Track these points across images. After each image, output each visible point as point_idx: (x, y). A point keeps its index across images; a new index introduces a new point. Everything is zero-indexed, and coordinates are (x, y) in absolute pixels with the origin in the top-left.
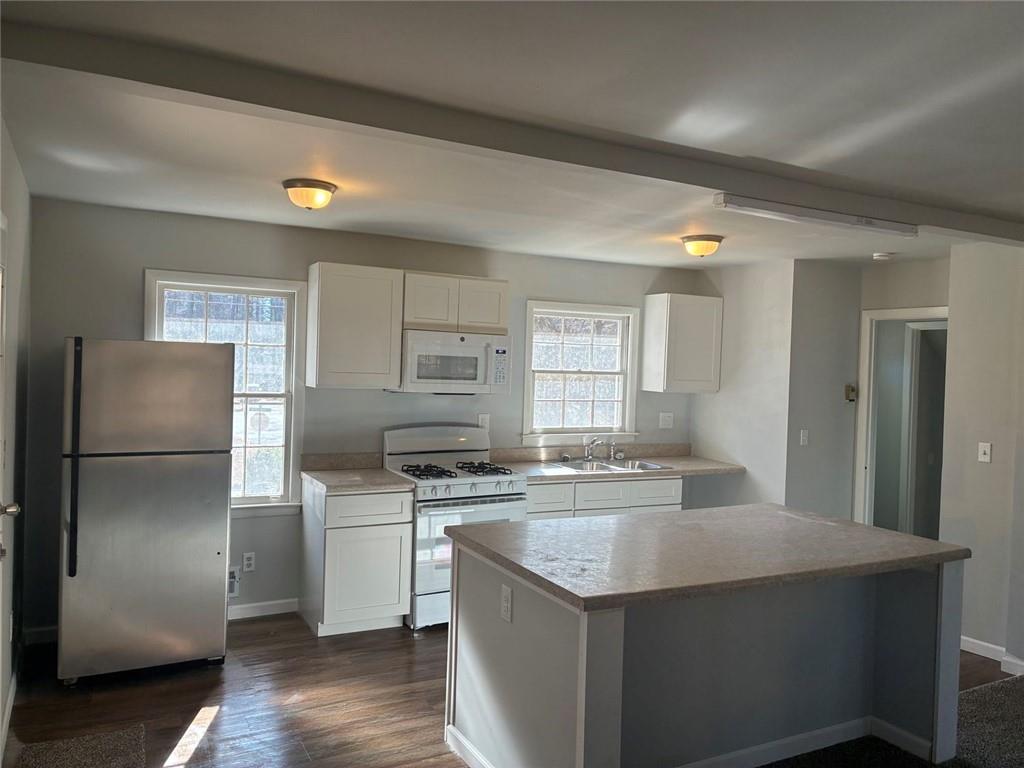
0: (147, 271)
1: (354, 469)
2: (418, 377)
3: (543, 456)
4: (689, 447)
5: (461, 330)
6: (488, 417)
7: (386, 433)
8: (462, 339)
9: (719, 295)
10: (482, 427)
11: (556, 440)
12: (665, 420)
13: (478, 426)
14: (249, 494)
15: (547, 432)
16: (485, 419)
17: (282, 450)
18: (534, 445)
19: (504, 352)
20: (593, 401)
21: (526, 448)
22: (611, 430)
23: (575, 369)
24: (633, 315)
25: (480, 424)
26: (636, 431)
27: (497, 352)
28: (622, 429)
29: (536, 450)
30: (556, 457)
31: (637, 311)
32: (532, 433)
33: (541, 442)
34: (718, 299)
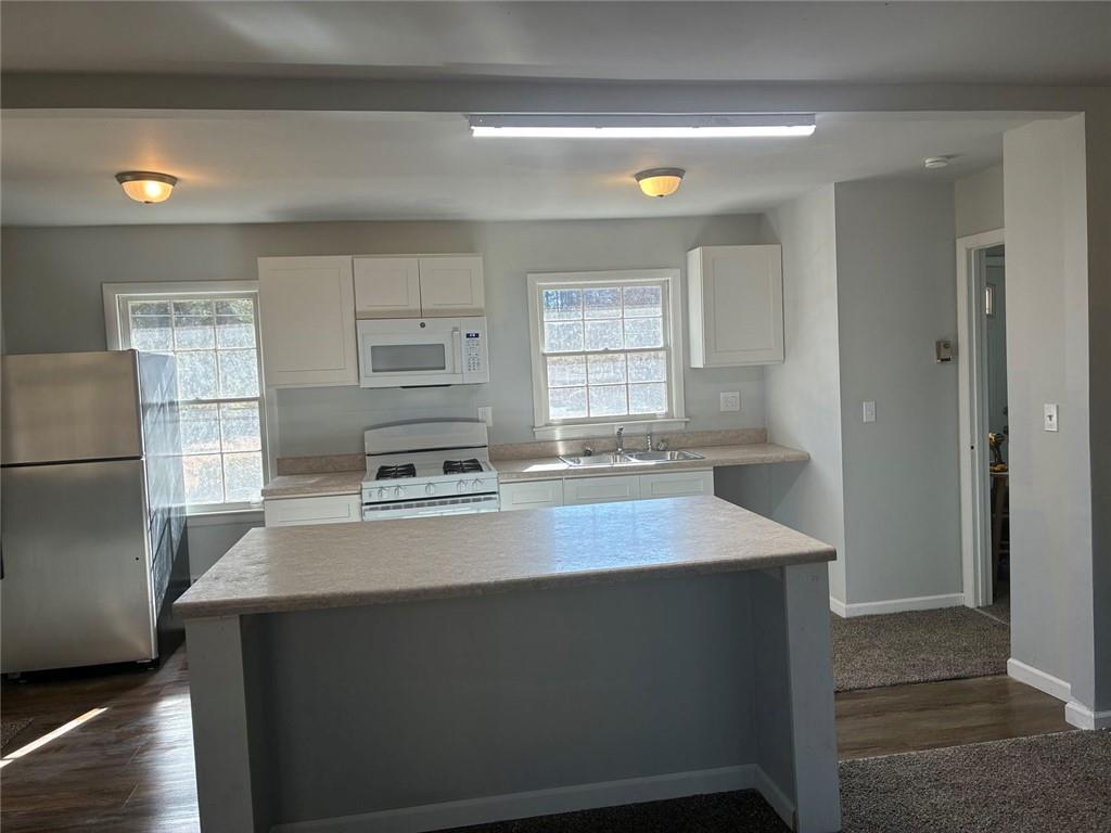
0: (104, 286)
1: (336, 472)
2: (374, 371)
3: (561, 450)
4: (764, 430)
5: (422, 315)
6: (490, 409)
7: (366, 433)
8: (423, 325)
9: (775, 241)
10: (483, 422)
11: (579, 432)
12: (728, 400)
13: (478, 421)
14: (228, 500)
15: (566, 423)
16: (486, 413)
17: (260, 454)
18: (551, 438)
19: (477, 336)
20: (627, 384)
21: (539, 442)
22: (654, 416)
23: (601, 349)
24: (671, 277)
25: (480, 418)
26: (686, 417)
27: (468, 336)
28: (668, 415)
29: (551, 444)
30: (580, 450)
31: (678, 272)
32: (547, 425)
33: (558, 434)
34: (775, 246)
